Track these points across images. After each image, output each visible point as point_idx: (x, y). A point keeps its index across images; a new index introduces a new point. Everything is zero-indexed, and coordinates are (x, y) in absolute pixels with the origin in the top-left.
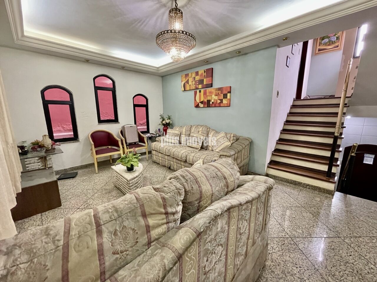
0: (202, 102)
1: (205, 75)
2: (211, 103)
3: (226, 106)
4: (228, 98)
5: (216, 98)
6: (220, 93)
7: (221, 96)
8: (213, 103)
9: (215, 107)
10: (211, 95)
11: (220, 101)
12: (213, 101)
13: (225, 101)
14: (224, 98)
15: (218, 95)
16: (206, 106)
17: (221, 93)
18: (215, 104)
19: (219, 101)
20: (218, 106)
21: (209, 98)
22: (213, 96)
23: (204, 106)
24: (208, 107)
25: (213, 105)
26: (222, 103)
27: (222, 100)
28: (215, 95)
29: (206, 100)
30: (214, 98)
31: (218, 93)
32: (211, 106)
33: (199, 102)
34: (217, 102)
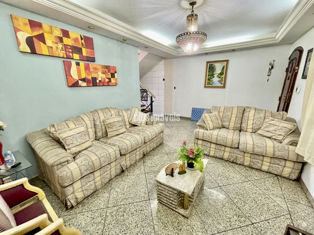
0: (84, 80)
1: (84, 43)
2: (98, 81)
3: (114, 85)
4: (115, 78)
5: (104, 76)
6: (107, 72)
7: (109, 74)
8: (100, 81)
9: (103, 85)
10: (97, 71)
11: (109, 80)
12: (100, 79)
13: (113, 80)
14: (112, 77)
15: (105, 73)
16: (92, 85)
17: (109, 72)
18: (103, 83)
19: (107, 80)
20: (107, 85)
21: (94, 75)
22: (100, 73)
23: (87, 84)
24: (93, 86)
25: (101, 84)
26: (111, 82)
27: (110, 79)
28: (102, 73)
29: (90, 78)
30: (100, 76)
31: (106, 72)
32: (98, 85)
33: (77, 79)
34: (105, 80)
